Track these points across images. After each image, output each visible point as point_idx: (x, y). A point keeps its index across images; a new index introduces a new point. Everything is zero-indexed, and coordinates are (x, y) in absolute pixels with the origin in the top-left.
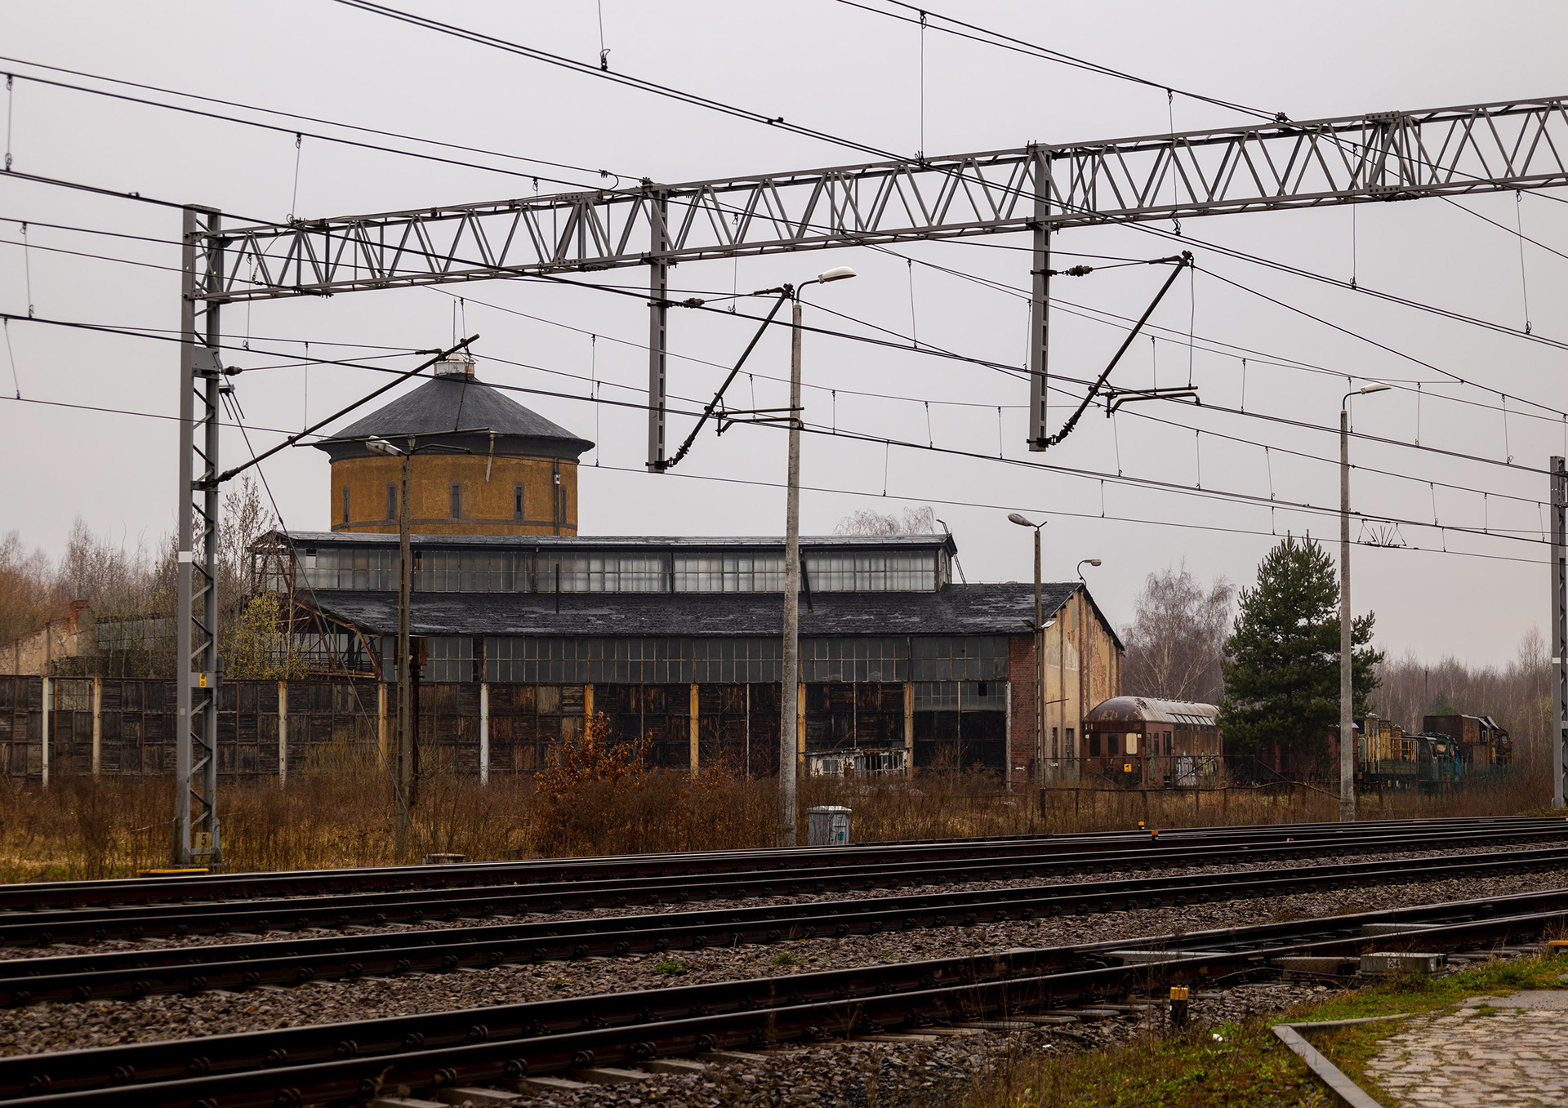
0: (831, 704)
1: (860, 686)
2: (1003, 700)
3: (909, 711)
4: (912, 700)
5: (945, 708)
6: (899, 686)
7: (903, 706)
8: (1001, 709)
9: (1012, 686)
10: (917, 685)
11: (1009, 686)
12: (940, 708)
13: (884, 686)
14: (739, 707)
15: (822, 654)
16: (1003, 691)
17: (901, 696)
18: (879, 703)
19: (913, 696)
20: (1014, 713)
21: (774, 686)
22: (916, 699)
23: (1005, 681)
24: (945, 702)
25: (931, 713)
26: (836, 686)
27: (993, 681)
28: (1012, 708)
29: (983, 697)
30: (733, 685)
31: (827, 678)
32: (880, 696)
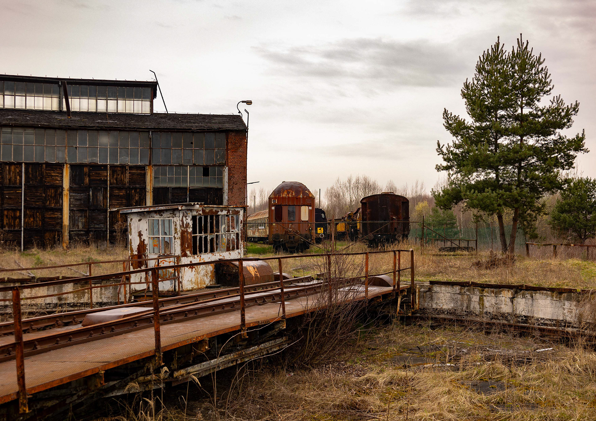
0: (89, 180)
1: (112, 167)
2: (221, 180)
3: (149, 187)
4: (153, 178)
5: (178, 186)
6: (143, 168)
7: (145, 183)
8: (220, 187)
9: (229, 170)
10: (156, 168)
11: (226, 169)
12: (174, 185)
13: (131, 168)
14: (15, 181)
15: (83, 142)
16: (221, 173)
17: (144, 175)
18: (127, 180)
19: (153, 175)
20: (230, 189)
21: (44, 166)
22: (155, 178)
23: (222, 166)
24: (177, 180)
25: (167, 189)
26: (94, 167)
27: (214, 166)
28: (229, 186)
29: (206, 178)
30: (11, 164)
31: (87, 161)
32: (128, 175)
